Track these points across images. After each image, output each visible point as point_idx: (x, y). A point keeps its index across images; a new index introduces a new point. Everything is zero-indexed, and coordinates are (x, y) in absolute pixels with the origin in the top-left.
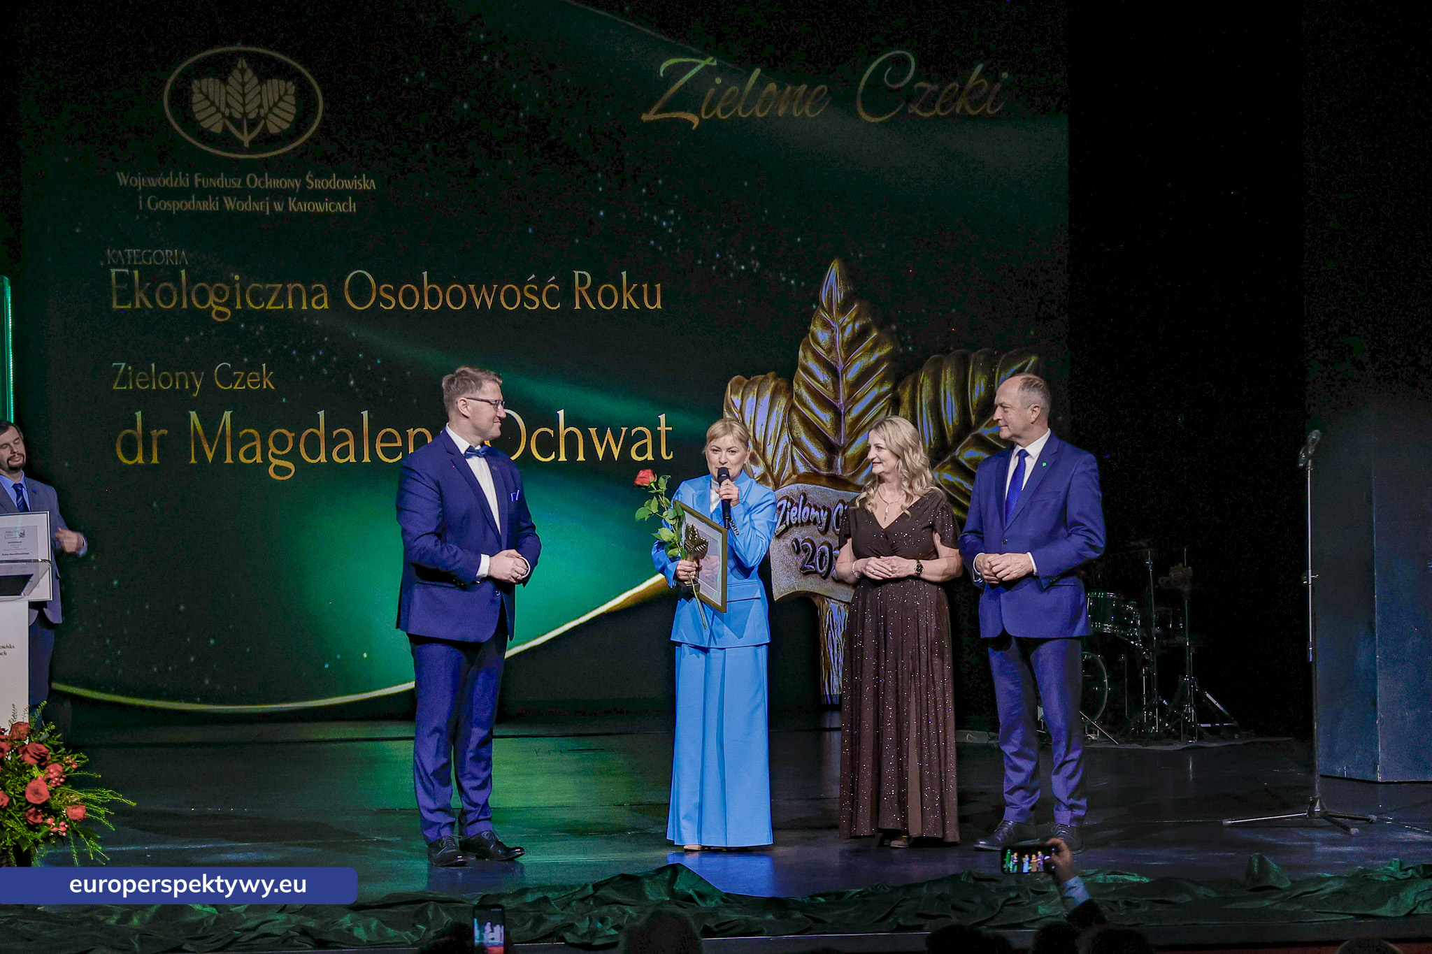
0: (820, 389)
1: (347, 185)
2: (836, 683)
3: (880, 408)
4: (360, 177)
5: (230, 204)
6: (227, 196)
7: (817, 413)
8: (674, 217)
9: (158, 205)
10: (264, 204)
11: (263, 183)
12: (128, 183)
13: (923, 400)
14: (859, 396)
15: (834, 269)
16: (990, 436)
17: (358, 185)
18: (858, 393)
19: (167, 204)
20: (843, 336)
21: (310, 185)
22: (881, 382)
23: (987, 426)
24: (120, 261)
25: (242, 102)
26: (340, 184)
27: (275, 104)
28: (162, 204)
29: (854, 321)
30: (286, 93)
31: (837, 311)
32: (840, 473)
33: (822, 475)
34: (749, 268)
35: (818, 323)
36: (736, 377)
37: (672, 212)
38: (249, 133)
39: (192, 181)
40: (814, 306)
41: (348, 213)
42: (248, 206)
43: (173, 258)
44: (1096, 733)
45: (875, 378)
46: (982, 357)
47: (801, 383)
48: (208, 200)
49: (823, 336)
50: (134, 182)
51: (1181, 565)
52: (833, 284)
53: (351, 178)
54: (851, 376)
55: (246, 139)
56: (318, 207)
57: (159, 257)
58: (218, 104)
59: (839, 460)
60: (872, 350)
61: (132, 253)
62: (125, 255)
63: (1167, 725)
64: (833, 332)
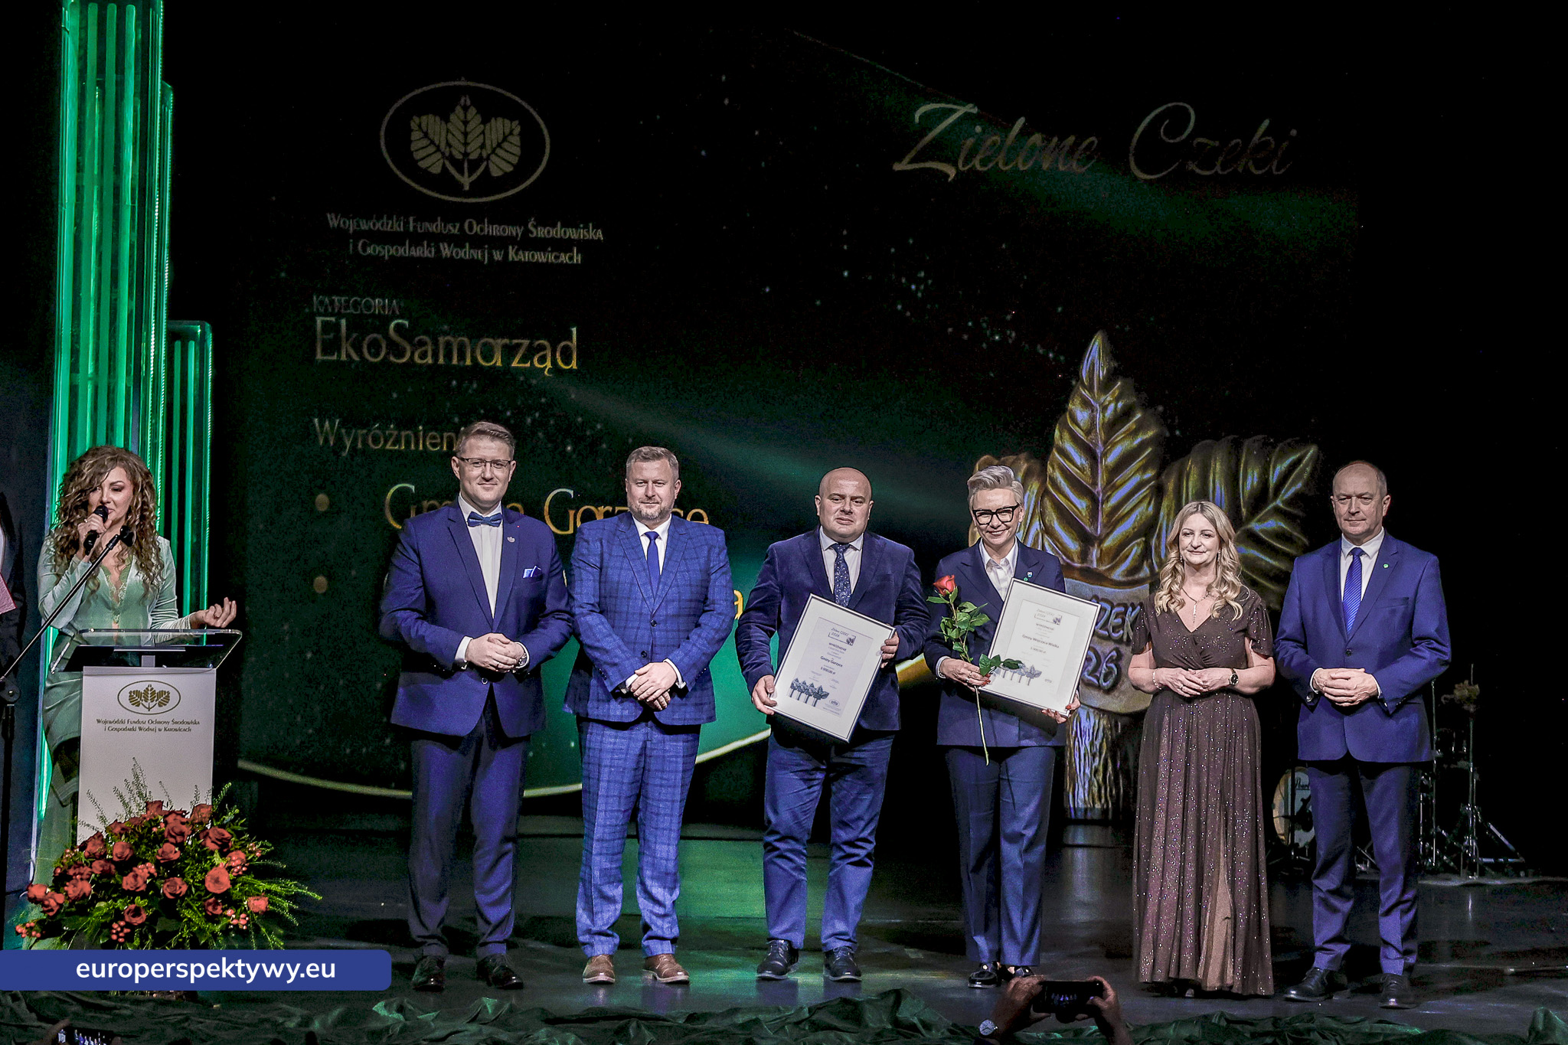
0: (1077, 473)
1: (572, 233)
2: (1081, 795)
3: (1141, 496)
4: (586, 227)
5: (446, 251)
6: (442, 242)
7: (1073, 500)
8: (924, 280)
9: (369, 251)
10: (483, 252)
11: (482, 230)
12: (339, 225)
13: (1190, 489)
14: (1119, 483)
15: (1097, 343)
16: (1263, 531)
17: (584, 236)
18: (1118, 480)
19: (378, 249)
20: (1104, 416)
21: (532, 233)
22: (1144, 469)
23: (1259, 521)
24: (326, 310)
25: (463, 141)
26: (565, 232)
27: (499, 145)
28: (375, 251)
29: (1117, 400)
30: (511, 133)
31: (1099, 389)
32: (1095, 566)
33: (1074, 568)
34: (1004, 338)
35: (1077, 401)
36: (985, 457)
37: (922, 274)
38: (470, 174)
39: (407, 223)
40: (1074, 383)
41: (573, 265)
42: (466, 253)
43: (384, 307)
44: (1366, 863)
45: (1136, 464)
46: (1256, 444)
47: (1056, 466)
48: (423, 246)
49: (1082, 416)
50: (344, 223)
51: (1466, 682)
52: (1096, 358)
53: (577, 227)
54: (1111, 459)
55: (466, 181)
56: (540, 257)
57: (368, 307)
58: (437, 143)
59: (1095, 553)
60: (1134, 433)
61: (339, 301)
62: (332, 302)
63: (1445, 858)
64: (1092, 411)
